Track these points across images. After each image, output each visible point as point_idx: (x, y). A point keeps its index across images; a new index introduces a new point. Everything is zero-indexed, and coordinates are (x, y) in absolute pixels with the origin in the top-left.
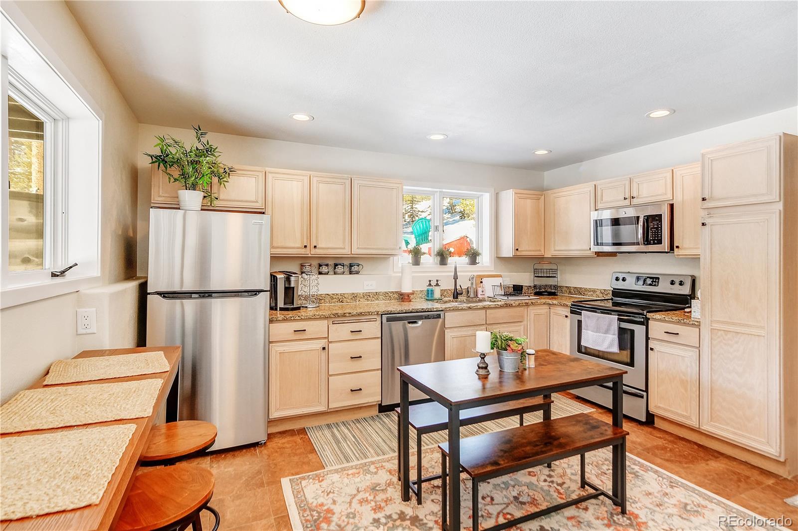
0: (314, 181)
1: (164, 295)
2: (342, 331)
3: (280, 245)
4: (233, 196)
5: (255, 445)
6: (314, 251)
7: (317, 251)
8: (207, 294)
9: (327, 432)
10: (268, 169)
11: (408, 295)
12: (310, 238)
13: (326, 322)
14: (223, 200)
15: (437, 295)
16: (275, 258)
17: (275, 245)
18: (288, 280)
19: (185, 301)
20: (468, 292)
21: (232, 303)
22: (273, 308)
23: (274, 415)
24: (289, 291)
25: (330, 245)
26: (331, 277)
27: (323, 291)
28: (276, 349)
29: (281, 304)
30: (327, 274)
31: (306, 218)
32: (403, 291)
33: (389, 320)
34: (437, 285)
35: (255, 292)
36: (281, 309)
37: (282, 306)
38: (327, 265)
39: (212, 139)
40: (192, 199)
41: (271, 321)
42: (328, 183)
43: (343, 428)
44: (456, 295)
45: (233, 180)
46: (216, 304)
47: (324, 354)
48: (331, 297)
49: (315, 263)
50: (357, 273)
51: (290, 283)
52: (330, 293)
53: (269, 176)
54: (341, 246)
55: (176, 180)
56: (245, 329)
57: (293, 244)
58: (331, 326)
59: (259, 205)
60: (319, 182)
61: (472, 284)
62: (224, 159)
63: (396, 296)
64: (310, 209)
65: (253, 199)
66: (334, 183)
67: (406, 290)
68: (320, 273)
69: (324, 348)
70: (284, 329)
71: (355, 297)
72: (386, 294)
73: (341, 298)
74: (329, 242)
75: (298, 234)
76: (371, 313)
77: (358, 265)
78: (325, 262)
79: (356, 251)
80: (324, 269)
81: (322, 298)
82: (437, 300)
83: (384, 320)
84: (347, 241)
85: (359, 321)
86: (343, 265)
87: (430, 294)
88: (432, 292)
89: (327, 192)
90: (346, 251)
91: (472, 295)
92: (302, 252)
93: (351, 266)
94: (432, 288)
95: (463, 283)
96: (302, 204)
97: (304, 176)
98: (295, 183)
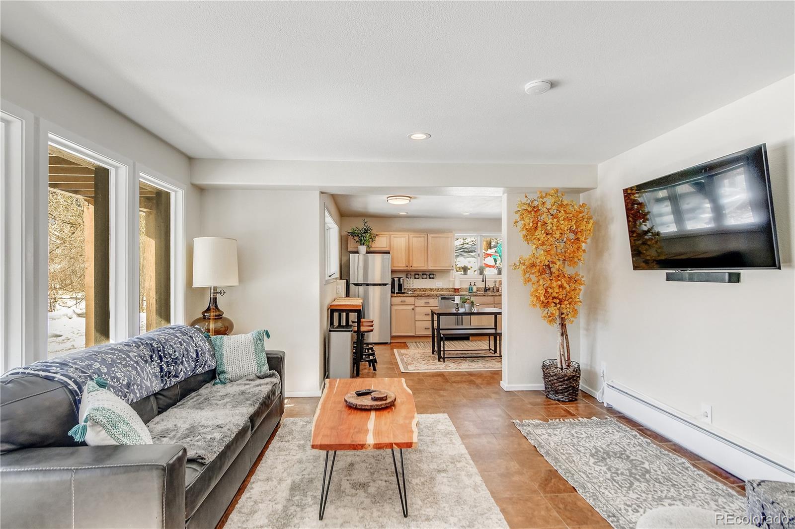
0: (411, 236)
1: (356, 285)
2: (421, 302)
3: (396, 265)
4: (377, 246)
5: (386, 343)
6: (411, 268)
7: (413, 268)
8: (368, 285)
9: (415, 344)
10: (391, 233)
11: (458, 289)
12: (409, 262)
13: (414, 298)
14: (374, 247)
15: (475, 290)
16: (392, 272)
17: (394, 265)
18: (399, 281)
19: (359, 287)
20: (493, 289)
21: (377, 289)
22: (393, 292)
23: (394, 334)
24: (400, 286)
25: (419, 266)
26: (420, 280)
27: (415, 287)
28: (394, 308)
29: (396, 291)
30: (418, 278)
31: (407, 255)
32: (455, 288)
33: (442, 299)
34: (475, 285)
35: (386, 285)
36: (397, 293)
39: (370, 224)
40: (363, 249)
41: (392, 296)
42: (417, 237)
43: (422, 343)
44: (486, 290)
45: (377, 239)
46: (371, 288)
47: (413, 311)
48: (420, 290)
49: (413, 273)
50: (433, 278)
52: (420, 288)
53: (392, 236)
54: (423, 266)
55: (357, 242)
56: (382, 299)
57: (401, 265)
58: (416, 299)
59: (387, 249)
60: (413, 237)
61: (495, 285)
62: (374, 231)
63: (453, 290)
64: (409, 250)
65: (385, 246)
66: (420, 237)
67: (457, 287)
68: (415, 278)
69: (413, 309)
70: (397, 300)
71: (431, 290)
72: (447, 289)
73: (425, 290)
74: (418, 264)
75: (404, 261)
76: (433, 296)
77: (433, 275)
78: (418, 273)
79: (430, 268)
80: (417, 276)
81: (414, 290)
82: (474, 292)
83: (440, 299)
84: (426, 263)
85: (429, 299)
86: (426, 275)
87: (470, 290)
88: (472, 288)
89: (417, 241)
90: (425, 268)
91: (495, 291)
92: (406, 268)
93: (430, 275)
94: (472, 286)
95: (490, 285)
96: (406, 247)
97: (406, 235)
98: (402, 238)
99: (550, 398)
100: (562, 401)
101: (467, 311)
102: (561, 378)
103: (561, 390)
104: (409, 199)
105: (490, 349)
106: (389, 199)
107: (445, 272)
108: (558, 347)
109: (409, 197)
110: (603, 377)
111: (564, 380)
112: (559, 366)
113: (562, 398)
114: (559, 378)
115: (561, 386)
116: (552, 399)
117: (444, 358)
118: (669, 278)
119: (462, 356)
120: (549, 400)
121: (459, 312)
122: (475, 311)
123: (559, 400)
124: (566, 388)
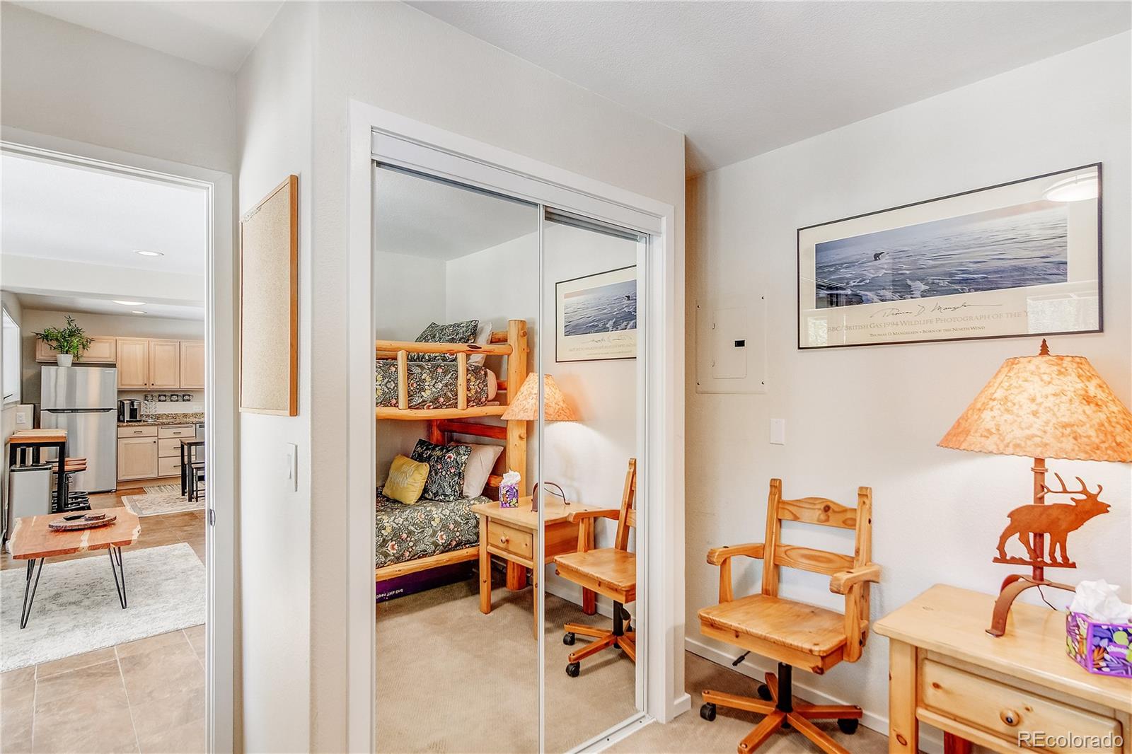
0: (152, 344)
1: (52, 411)
2: (167, 432)
3: (127, 383)
4: (93, 355)
5: (108, 492)
6: (152, 387)
7: (155, 387)
8: (73, 411)
9: (156, 488)
10: (117, 337)
12: (149, 379)
13: (156, 427)
14: (87, 357)
16: (120, 392)
17: (123, 383)
18: (132, 404)
21: (93, 417)
22: (120, 421)
23: (121, 478)
24: (134, 412)
25: (165, 383)
26: (168, 404)
27: (159, 412)
28: (122, 441)
29: (127, 417)
30: (165, 401)
31: (146, 372)
35: (108, 410)
36: (127, 421)
37: (128, 419)
38: (165, 396)
39: (79, 323)
40: (66, 359)
41: (118, 426)
42: (163, 345)
43: (169, 487)
45: (92, 345)
46: (80, 417)
47: (155, 445)
48: (168, 416)
49: (157, 394)
50: (189, 400)
51: (133, 406)
52: (166, 413)
53: (119, 343)
54: (173, 384)
55: (55, 348)
57: (136, 382)
58: (160, 429)
59: (111, 360)
60: (155, 345)
62: (87, 334)
64: (149, 362)
65: (108, 356)
66: (166, 345)
68: (160, 401)
69: (155, 442)
70: (127, 431)
71: (185, 416)
73: (175, 416)
74: (165, 381)
75: (139, 377)
76: (187, 423)
77: (189, 396)
78: (164, 393)
79: (184, 387)
80: (163, 398)
81: (158, 417)
83: (198, 427)
84: (178, 380)
85: (180, 427)
86: (177, 395)
89: (163, 351)
92: (144, 387)
96: (144, 359)
97: (144, 341)
98: (138, 346)
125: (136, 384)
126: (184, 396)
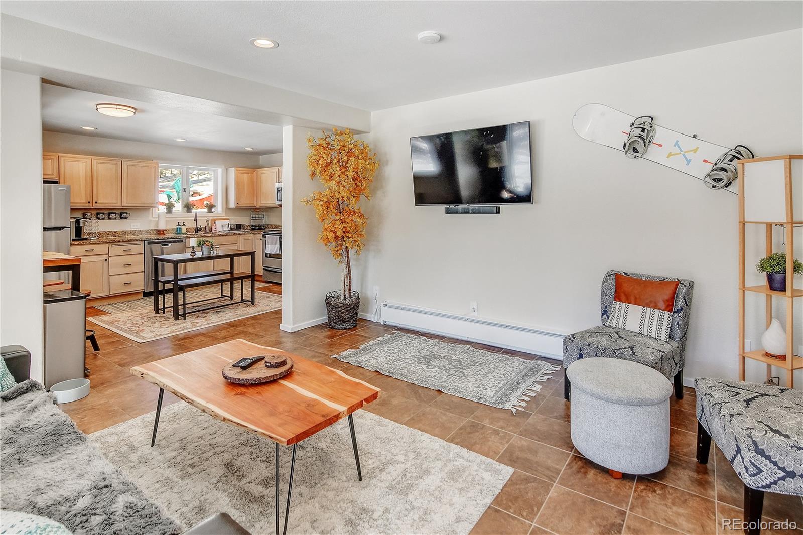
0: (95, 162)
2: (118, 250)
6: (95, 205)
7: (98, 205)
9: (110, 306)
10: (59, 154)
11: (163, 231)
12: (92, 197)
13: (107, 245)
15: (184, 231)
20: (206, 229)
25: (106, 201)
26: (107, 221)
27: (101, 230)
30: (103, 219)
31: (89, 187)
32: (160, 229)
33: (149, 243)
34: (184, 225)
35: (61, 228)
38: (104, 214)
41: (71, 245)
42: (105, 163)
44: (197, 230)
47: (106, 264)
48: (107, 234)
49: (95, 212)
50: (126, 218)
51: (80, 224)
52: (106, 231)
53: (62, 160)
54: (115, 202)
57: (80, 200)
58: (110, 247)
59: (53, 177)
60: (98, 163)
61: (208, 224)
63: (154, 232)
64: (92, 179)
65: (51, 172)
66: (109, 163)
67: (162, 228)
68: (98, 219)
69: (106, 260)
70: (79, 249)
71: (124, 233)
72: (147, 231)
73: (114, 234)
74: (106, 199)
75: (84, 195)
76: (136, 240)
77: (127, 213)
78: (102, 212)
79: (125, 205)
80: (101, 216)
81: (100, 234)
82: (184, 234)
83: (146, 244)
84: (119, 198)
85: (129, 245)
86: (116, 214)
87: (178, 231)
88: (180, 229)
89: (104, 169)
90: (119, 205)
91: (208, 231)
92: (87, 205)
93: (122, 214)
94: (181, 227)
95: (202, 224)
96: (86, 176)
97: (88, 159)
98: (81, 163)
99: (337, 329)
100: (349, 328)
101: (206, 255)
102: (348, 307)
103: (348, 318)
104: (134, 111)
105: (223, 296)
106: (98, 107)
107: (144, 209)
108: (342, 278)
109: (134, 109)
110: (376, 299)
111: (351, 309)
112: (342, 296)
113: (348, 326)
114: (346, 308)
115: (347, 314)
116: (339, 329)
117: (184, 316)
118: (448, 211)
119: (197, 308)
120: (337, 330)
121: (195, 257)
122: (215, 255)
123: (345, 329)
124: (352, 316)
125: (80, 201)
126: (121, 214)
